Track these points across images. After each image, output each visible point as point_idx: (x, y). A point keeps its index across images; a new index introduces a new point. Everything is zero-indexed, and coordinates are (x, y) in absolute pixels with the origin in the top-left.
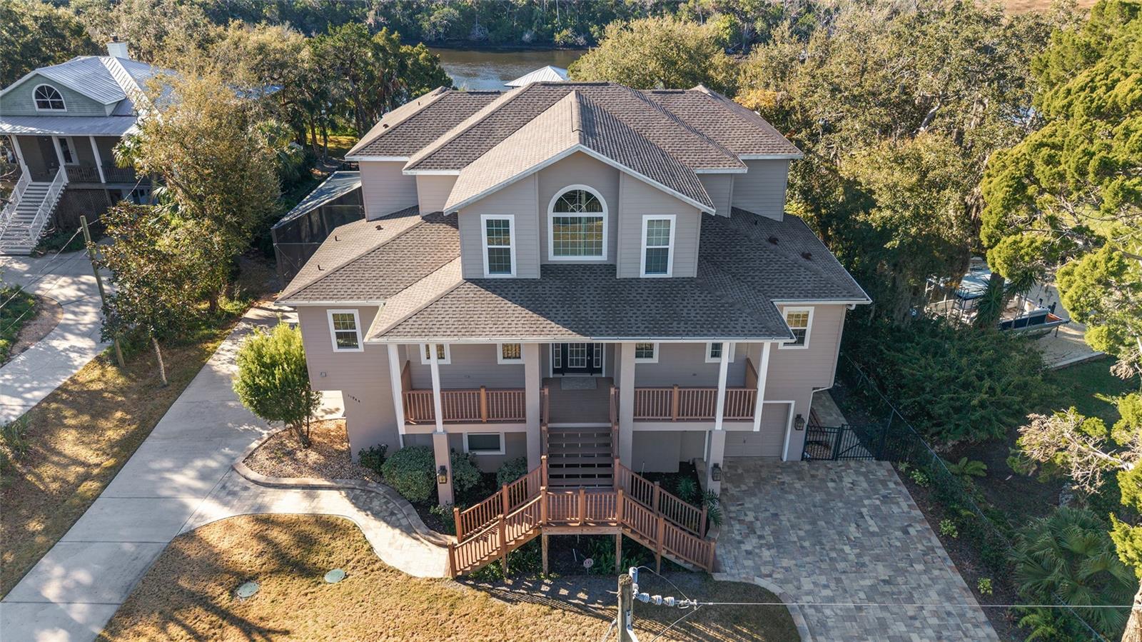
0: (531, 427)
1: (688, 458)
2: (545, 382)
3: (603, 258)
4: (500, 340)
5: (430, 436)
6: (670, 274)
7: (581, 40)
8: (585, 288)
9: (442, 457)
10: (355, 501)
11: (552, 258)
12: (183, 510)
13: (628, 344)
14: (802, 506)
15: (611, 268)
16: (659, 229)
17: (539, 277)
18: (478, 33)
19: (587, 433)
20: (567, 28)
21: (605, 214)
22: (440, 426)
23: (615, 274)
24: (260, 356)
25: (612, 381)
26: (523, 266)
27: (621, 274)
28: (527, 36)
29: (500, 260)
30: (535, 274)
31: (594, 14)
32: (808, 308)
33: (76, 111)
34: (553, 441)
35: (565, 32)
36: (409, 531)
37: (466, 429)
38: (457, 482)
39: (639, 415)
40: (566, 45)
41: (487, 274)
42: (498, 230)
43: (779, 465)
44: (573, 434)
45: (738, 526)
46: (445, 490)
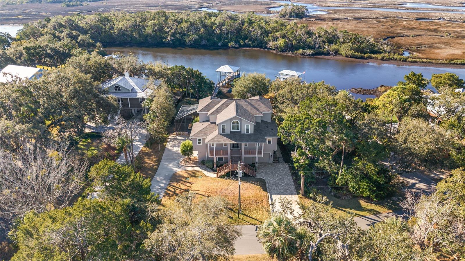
0: (228, 156)
1: (254, 162)
2: (230, 149)
3: (239, 130)
4: (223, 143)
5: (213, 158)
6: (249, 133)
7: (237, 46)
8: (237, 135)
9: (215, 161)
10: (200, 168)
11: (232, 130)
12: (173, 169)
13: (243, 144)
14: (271, 169)
15: (241, 132)
16: (247, 127)
18: (203, 42)
19: (237, 157)
20: (233, 42)
21: (240, 124)
22: (215, 156)
24: (185, 145)
25: (241, 149)
26: (227, 132)
27: (242, 133)
28: (220, 44)
29: (224, 131)
30: (229, 133)
31: (241, 36)
32: (271, 138)
33: (123, 91)
34: (232, 158)
35: (232, 43)
36: (210, 172)
37: (217, 156)
38: (217, 165)
39: (245, 154)
40: (232, 47)
41: (222, 133)
42: (224, 127)
43: (269, 164)
44: (235, 157)
45: (260, 171)
46: (215, 166)
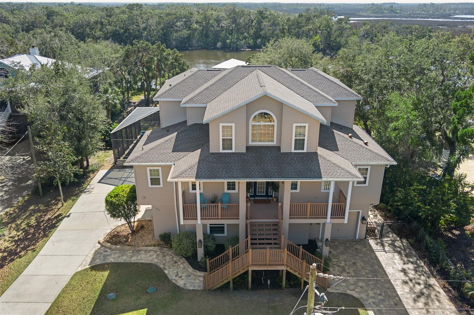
0: (242, 221)
1: (312, 238)
3: (274, 143)
6: (305, 151)
8: (267, 157)
9: (200, 236)
11: (251, 143)
13: (288, 182)
14: (367, 259)
15: (278, 148)
16: (301, 130)
17: (245, 152)
19: (267, 224)
21: (275, 123)
22: (199, 221)
23: (280, 150)
26: (237, 147)
27: (282, 151)
29: (227, 145)
32: (367, 167)
34: (252, 228)
37: (208, 222)
38: (206, 247)
39: (292, 216)
41: (221, 151)
42: (227, 130)
43: (355, 241)
44: (261, 225)
45: (337, 268)
46: (201, 252)
